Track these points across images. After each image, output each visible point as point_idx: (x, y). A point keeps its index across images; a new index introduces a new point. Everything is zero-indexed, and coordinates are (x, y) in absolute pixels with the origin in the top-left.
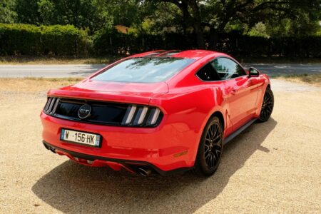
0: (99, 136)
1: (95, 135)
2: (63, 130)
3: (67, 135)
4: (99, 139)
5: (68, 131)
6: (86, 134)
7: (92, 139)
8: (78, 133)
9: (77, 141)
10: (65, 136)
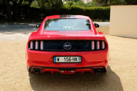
0: (80, 57)
1: (78, 57)
2: (54, 57)
3: (58, 60)
4: (80, 58)
5: (58, 57)
6: (72, 57)
7: (76, 59)
8: (66, 57)
9: (66, 62)
10: (57, 60)
